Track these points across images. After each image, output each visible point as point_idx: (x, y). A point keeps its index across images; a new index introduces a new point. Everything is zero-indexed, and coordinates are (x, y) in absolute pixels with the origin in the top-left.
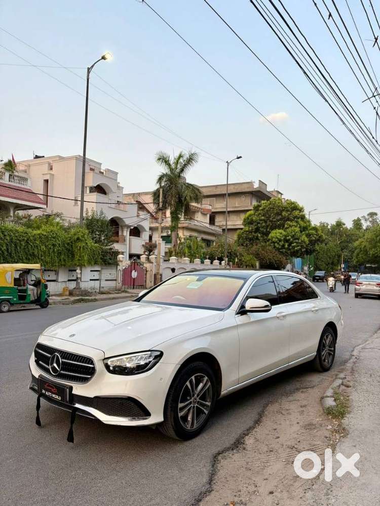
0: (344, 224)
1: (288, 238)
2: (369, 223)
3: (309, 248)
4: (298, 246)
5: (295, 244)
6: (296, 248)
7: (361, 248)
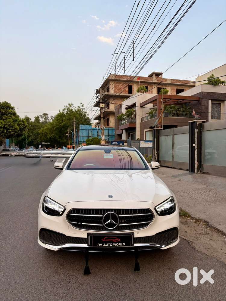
0: (31, 119)
1: (6, 126)
2: (43, 119)
3: (19, 133)
4: (13, 132)
5: (10, 130)
6: (11, 133)
7: (43, 134)
